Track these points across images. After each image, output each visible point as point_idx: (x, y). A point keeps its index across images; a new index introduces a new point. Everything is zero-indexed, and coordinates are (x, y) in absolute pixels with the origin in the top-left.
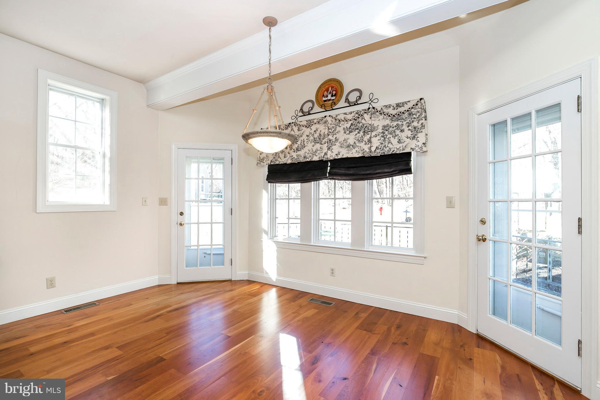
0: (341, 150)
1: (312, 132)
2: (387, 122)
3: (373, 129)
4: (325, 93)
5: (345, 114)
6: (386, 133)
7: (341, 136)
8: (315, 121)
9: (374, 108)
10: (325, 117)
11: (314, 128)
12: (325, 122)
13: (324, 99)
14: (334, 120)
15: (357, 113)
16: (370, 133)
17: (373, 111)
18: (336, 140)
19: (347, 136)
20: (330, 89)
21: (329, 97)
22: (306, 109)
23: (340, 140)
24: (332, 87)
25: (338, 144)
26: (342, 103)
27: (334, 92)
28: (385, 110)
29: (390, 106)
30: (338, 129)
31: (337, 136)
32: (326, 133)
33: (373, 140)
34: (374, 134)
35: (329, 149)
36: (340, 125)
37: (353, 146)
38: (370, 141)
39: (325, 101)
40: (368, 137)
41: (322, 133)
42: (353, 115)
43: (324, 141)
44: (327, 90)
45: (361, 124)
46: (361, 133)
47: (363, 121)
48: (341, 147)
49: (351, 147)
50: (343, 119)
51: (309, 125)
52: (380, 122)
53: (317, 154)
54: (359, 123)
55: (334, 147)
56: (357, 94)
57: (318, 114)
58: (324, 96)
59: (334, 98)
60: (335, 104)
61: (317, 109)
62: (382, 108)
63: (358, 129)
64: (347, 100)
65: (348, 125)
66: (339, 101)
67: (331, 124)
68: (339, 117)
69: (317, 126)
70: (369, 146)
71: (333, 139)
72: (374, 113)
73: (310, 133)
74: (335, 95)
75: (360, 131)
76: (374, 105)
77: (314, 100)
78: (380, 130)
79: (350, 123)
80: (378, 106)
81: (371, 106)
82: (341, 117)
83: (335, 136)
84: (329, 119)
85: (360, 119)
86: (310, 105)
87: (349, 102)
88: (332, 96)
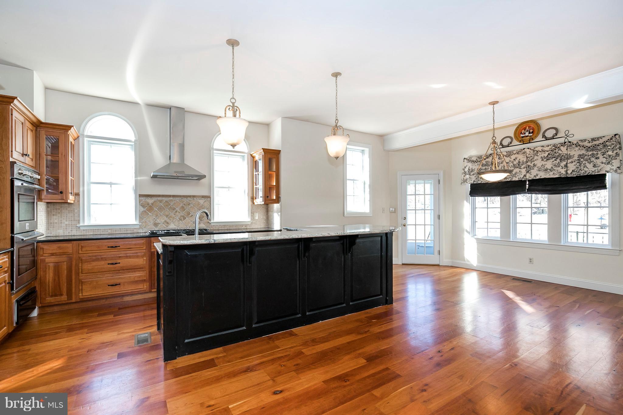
0: (538, 172)
1: (512, 160)
2: (583, 152)
3: (568, 157)
4: (523, 131)
5: (543, 146)
6: (582, 160)
7: (539, 163)
8: (515, 152)
9: (570, 142)
10: (524, 149)
11: (513, 157)
12: (524, 153)
13: (522, 135)
14: (532, 151)
15: (553, 146)
16: (566, 160)
17: (569, 144)
18: (534, 165)
19: (543, 163)
20: (527, 128)
21: (527, 134)
22: (505, 143)
23: (538, 166)
24: (529, 127)
25: (536, 168)
26: (540, 138)
27: (531, 131)
28: (581, 143)
29: (585, 140)
30: (536, 158)
31: (536, 162)
32: (525, 160)
33: (568, 165)
34: (569, 161)
35: (528, 172)
36: (538, 155)
37: (550, 170)
38: (566, 166)
39: (523, 137)
40: (565, 163)
41: (521, 161)
42: (550, 147)
43: (523, 167)
44: (525, 129)
45: (557, 154)
46: (558, 160)
47: (560, 152)
48: (539, 170)
49: (549, 170)
50: (541, 150)
51: (509, 154)
52: (575, 152)
53: (516, 176)
54: (555, 153)
55: (532, 171)
56: (554, 132)
57: (517, 146)
58: (521, 133)
59: (531, 135)
60: (533, 139)
61: (515, 142)
62: (577, 142)
63: (555, 157)
64: (544, 136)
65: (546, 155)
66: (536, 137)
67: (529, 154)
68: (536, 149)
69: (516, 155)
70: (566, 169)
71: (532, 165)
72: (570, 146)
73: (510, 161)
74: (532, 132)
75: (557, 159)
76: (570, 139)
77: (512, 136)
78: (576, 158)
79: (547, 153)
80: (574, 140)
81: (566, 140)
82: (540, 149)
83: (533, 163)
84: (528, 151)
85: (557, 151)
86: (509, 140)
87: (546, 138)
88: (530, 133)
